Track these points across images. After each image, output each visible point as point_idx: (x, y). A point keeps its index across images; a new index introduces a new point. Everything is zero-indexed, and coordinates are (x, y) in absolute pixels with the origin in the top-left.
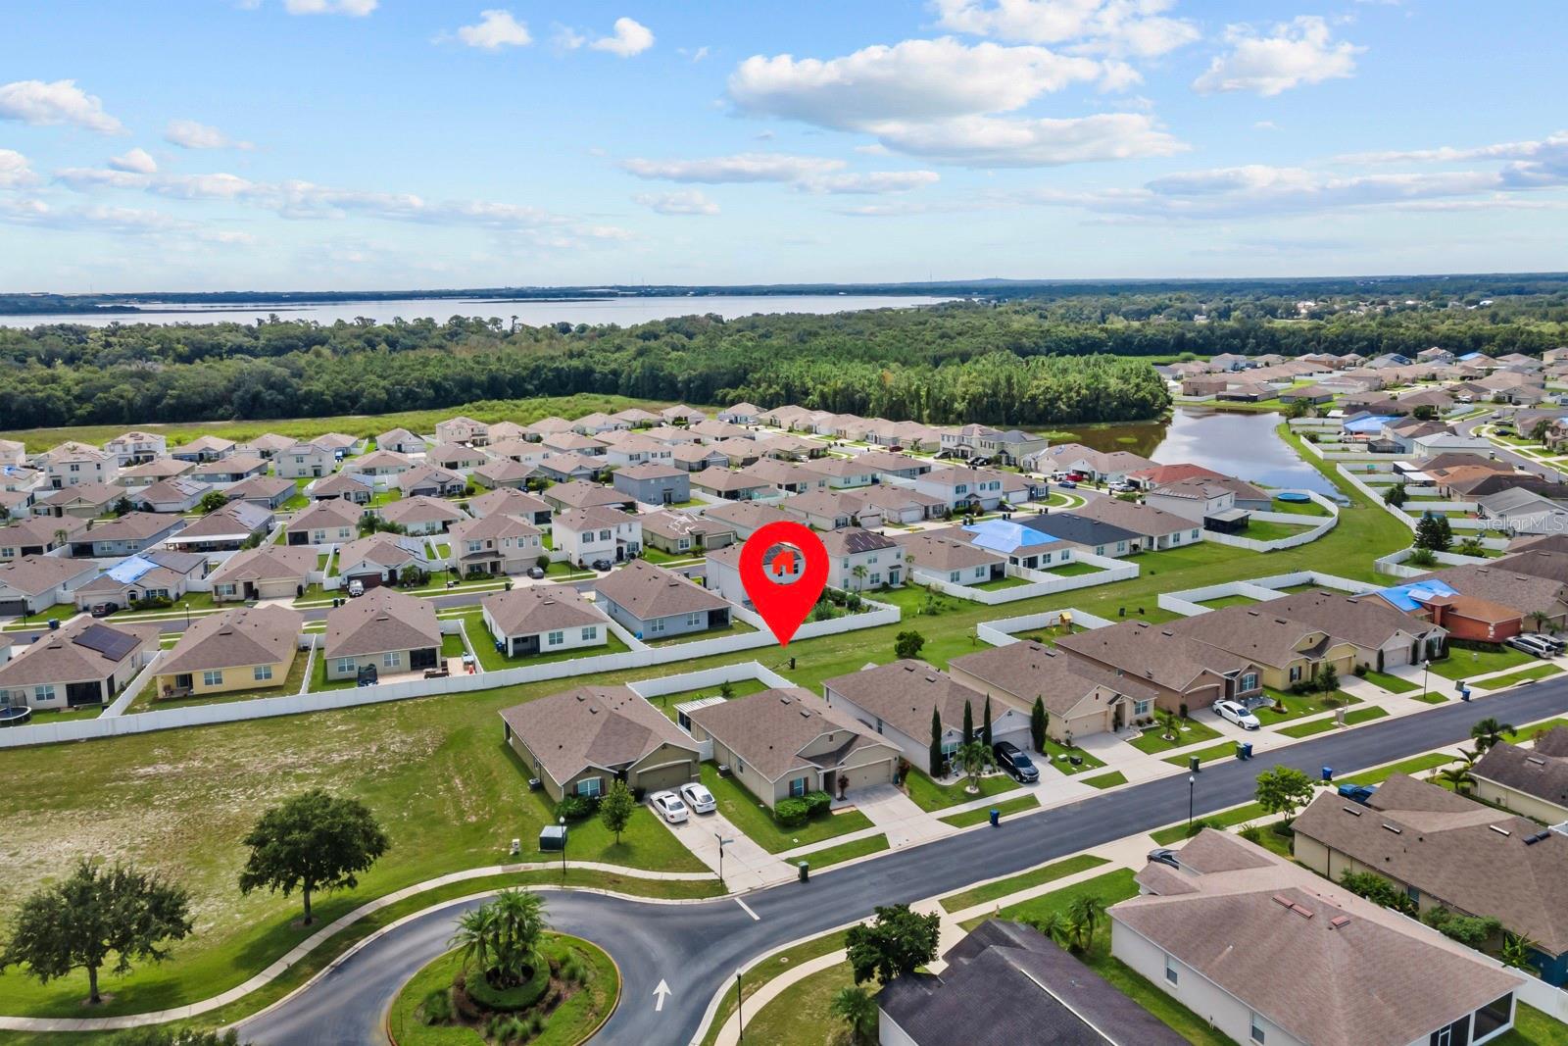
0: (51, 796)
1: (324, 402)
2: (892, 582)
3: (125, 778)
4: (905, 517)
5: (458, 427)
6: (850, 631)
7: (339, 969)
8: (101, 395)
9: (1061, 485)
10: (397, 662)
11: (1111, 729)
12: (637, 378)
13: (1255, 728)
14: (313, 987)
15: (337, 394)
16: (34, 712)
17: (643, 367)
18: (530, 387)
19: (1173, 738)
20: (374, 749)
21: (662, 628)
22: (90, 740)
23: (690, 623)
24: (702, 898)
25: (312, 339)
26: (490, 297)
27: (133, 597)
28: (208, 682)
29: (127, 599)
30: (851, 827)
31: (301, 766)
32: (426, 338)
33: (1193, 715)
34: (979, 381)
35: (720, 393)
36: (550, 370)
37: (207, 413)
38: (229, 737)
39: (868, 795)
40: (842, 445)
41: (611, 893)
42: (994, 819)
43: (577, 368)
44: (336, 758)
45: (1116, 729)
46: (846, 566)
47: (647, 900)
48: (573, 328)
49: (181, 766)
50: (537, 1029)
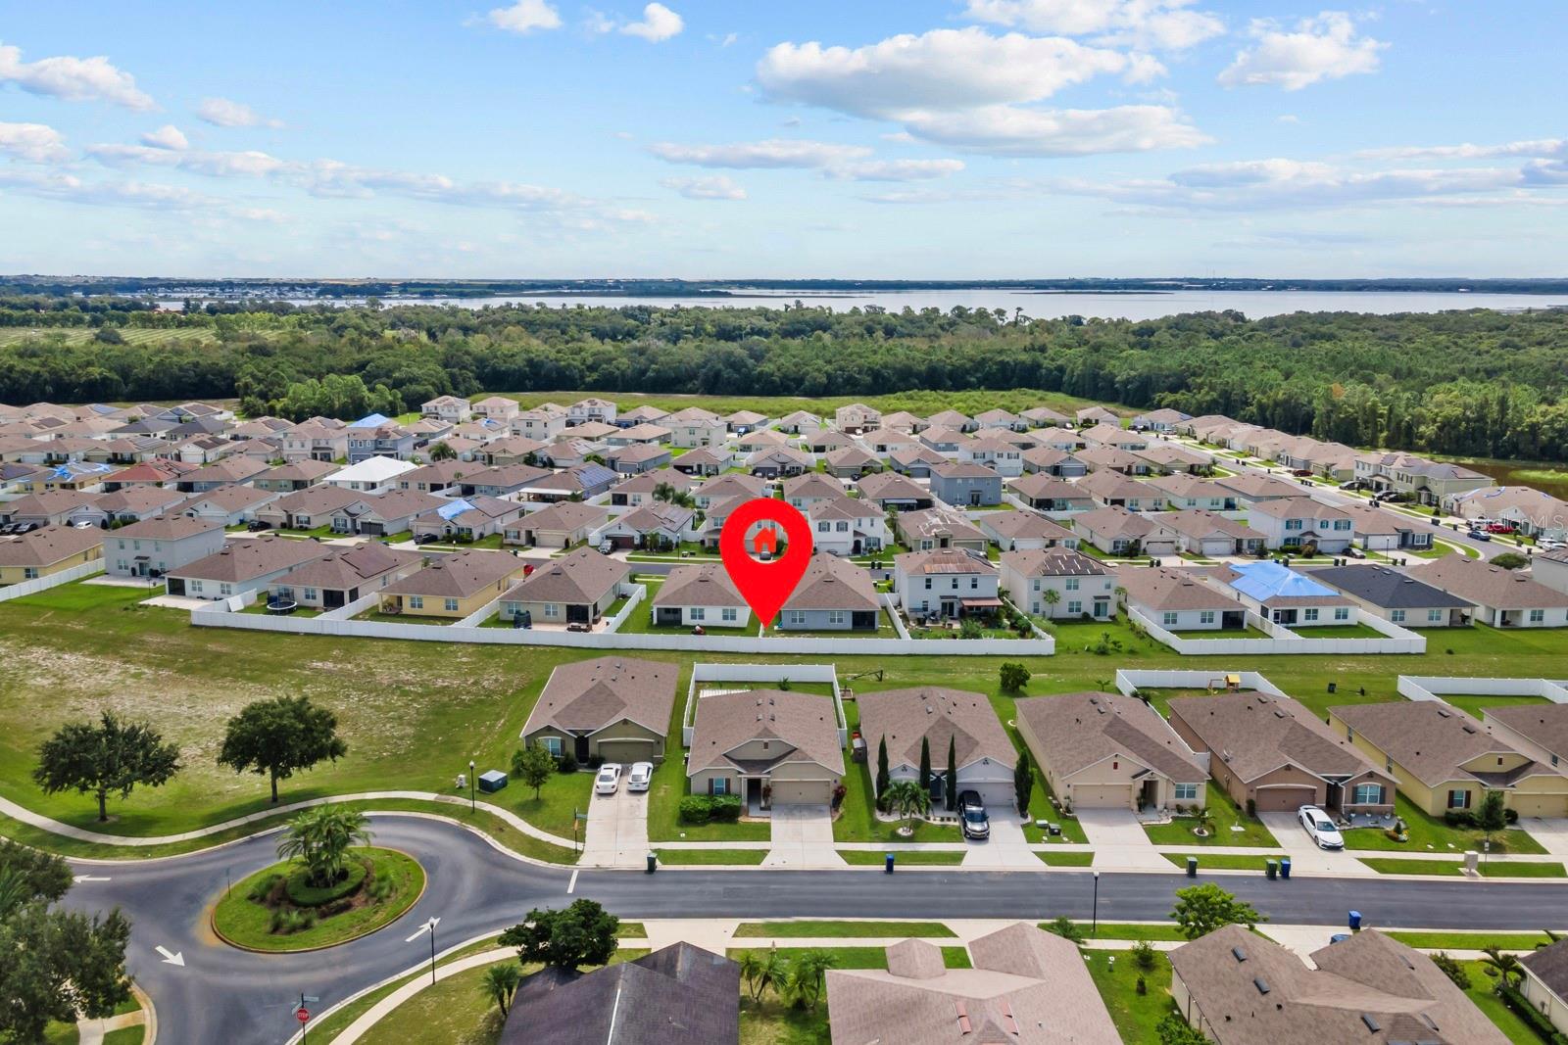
0: (252, 670)
1: (773, 382)
2: (1097, 613)
3: (303, 667)
4: (1208, 547)
5: (852, 413)
6: (987, 656)
7: (253, 840)
8: (605, 366)
9: (1470, 535)
10: (555, 613)
11: (1136, 807)
12: (1079, 375)
13: (1335, 848)
14: (224, 848)
15: (785, 377)
16: (298, 607)
17: (1084, 364)
18: (973, 379)
19: (1206, 833)
20: (472, 681)
21: (802, 620)
22: (306, 634)
23: (833, 620)
24: (550, 862)
25: (822, 323)
26: (1045, 287)
27: (449, 531)
28: (413, 606)
29: (444, 533)
30: (746, 835)
31: (412, 684)
32: (923, 328)
33: (1263, 817)
34: (1461, 401)
35: (1157, 396)
36: (996, 363)
37: (678, 387)
38: (387, 650)
39: (795, 812)
40: (1244, 464)
41: (489, 839)
42: (890, 863)
43: (1024, 362)
44: (440, 683)
45: (1141, 807)
46: (1037, 588)
47: (509, 852)
48: (1085, 322)
49: (339, 666)
50: (306, 926)
